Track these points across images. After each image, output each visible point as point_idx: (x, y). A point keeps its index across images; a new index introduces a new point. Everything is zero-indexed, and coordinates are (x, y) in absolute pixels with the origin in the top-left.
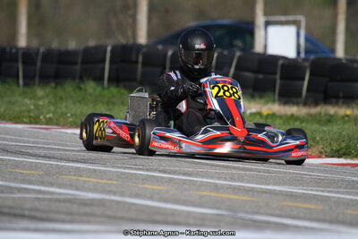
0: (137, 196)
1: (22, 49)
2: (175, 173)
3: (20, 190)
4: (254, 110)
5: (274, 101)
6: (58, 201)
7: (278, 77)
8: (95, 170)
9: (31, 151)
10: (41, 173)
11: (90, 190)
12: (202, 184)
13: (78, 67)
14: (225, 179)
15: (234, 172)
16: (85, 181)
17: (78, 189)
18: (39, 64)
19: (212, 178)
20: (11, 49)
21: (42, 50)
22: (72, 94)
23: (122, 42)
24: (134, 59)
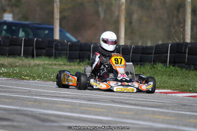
0: (186, 126)
1: (122, 46)
8: (163, 112)
9: (127, 102)
10: (133, 113)
11: (160, 122)
16: (157, 118)
18: (131, 54)
21: (133, 46)
22: (150, 70)
23: (178, 41)
24: (183, 51)
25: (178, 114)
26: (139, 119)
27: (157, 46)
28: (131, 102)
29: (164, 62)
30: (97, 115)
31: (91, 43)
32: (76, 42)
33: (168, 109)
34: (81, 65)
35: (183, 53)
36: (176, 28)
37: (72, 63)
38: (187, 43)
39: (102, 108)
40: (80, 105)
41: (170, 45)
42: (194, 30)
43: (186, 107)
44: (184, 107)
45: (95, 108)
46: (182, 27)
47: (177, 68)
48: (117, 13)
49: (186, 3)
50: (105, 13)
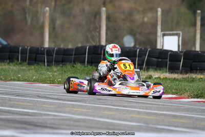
0: (101, 117)
1: (46, 48)
2: (119, 106)
3: (45, 115)
4: (157, 76)
5: (166, 72)
6: (63, 120)
7: (168, 60)
8: (81, 105)
9: (51, 97)
10: (56, 107)
11: (79, 114)
12: (132, 111)
13: (73, 56)
14: (143, 109)
15: (147, 105)
16: (76, 111)
17: (72, 114)
18: (54, 55)
19: (137, 108)
20: (41, 48)
21: (56, 49)
22: (70, 69)
23: (94, 44)
24: (99, 53)
25: (95, 107)
26: (60, 112)
27: (77, 49)
28: (54, 97)
29: (83, 62)
30: (24, 108)
31: (20, 46)
32: (6, 45)
33: (86, 103)
34: (10, 65)
35: (98, 54)
36: (93, 32)
37: (2, 64)
39: (29, 102)
40: (10, 100)
41: (88, 47)
43: (101, 101)
45: (22, 102)
46: (98, 32)
47: (94, 67)
48: (42, 20)
49: (101, 11)
50: (32, 20)
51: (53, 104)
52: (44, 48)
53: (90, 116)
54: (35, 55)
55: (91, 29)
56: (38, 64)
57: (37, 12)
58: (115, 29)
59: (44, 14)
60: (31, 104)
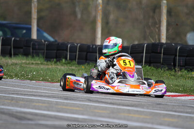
2: (182, 112)
8: (138, 111)
9: (103, 101)
10: (109, 112)
16: (132, 117)
17: (128, 120)
20: (93, 46)
23: (153, 42)
24: (159, 51)
25: (153, 112)
26: (114, 118)
27: (133, 46)
28: (107, 101)
29: (140, 62)
31: (68, 43)
32: (53, 42)
33: (143, 108)
34: (58, 65)
35: (158, 53)
36: (152, 28)
37: (49, 63)
38: (163, 44)
39: (78, 107)
40: (57, 103)
41: (145, 45)
42: (170, 31)
43: (161, 106)
44: (159, 106)
45: (71, 106)
46: (157, 28)
47: (153, 68)
48: (94, 14)
49: (162, 4)
50: (82, 14)
51: (106, 109)
52: (96, 46)
53: (148, 123)
54: (85, 53)
55: (150, 24)
56: (89, 64)
57: (88, 5)
58: (177, 25)
59: (96, 7)
60: (81, 109)
